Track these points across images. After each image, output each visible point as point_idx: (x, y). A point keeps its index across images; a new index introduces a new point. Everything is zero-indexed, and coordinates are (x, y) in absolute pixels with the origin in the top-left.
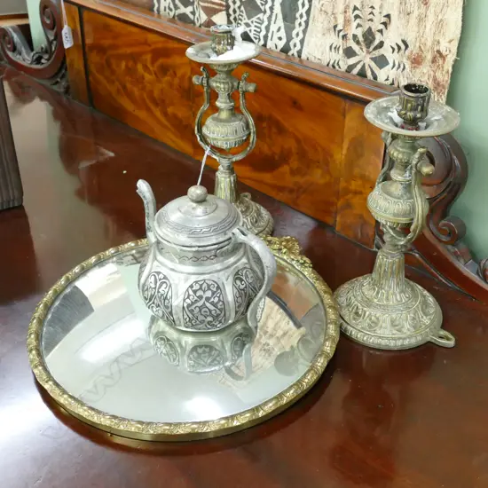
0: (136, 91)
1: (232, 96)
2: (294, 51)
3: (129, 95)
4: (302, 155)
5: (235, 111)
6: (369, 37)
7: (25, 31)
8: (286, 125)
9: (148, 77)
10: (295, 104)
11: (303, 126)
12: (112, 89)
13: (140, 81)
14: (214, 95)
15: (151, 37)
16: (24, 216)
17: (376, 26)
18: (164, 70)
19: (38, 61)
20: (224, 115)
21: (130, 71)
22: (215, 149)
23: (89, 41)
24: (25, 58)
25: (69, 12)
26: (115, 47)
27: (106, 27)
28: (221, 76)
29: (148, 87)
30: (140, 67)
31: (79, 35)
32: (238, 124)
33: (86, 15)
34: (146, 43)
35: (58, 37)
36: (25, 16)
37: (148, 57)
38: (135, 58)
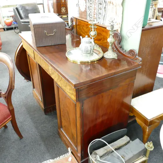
0: (83, 31)
1: (94, 28)
2: (104, 24)
3: (82, 32)
4: (104, 38)
5: (94, 31)
6: (112, 21)
7: (68, 23)
8: (102, 34)
9: (85, 29)
10: (103, 31)
11: (104, 34)
12: (80, 31)
13: (84, 30)
14: (92, 28)
15: (86, 23)
16: (66, 45)
17: (113, 20)
18: (87, 27)
19: (69, 28)
20: (93, 31)
21: (83, 28)
22: (92, 36)
23: (77, 24)
24: (67, 27)
25: (75, 19)
26: (81, 24)
27: (80, 21)
28: (93, 26)
29: (85, 30)
30: (84, 27)
31: (76, 23)
32: (94, 32)
33: (77, 20)
34: (85, 24)
35: (73, 23)
36: (68, 21)
37: (85, 26)
38: (83, 26)
